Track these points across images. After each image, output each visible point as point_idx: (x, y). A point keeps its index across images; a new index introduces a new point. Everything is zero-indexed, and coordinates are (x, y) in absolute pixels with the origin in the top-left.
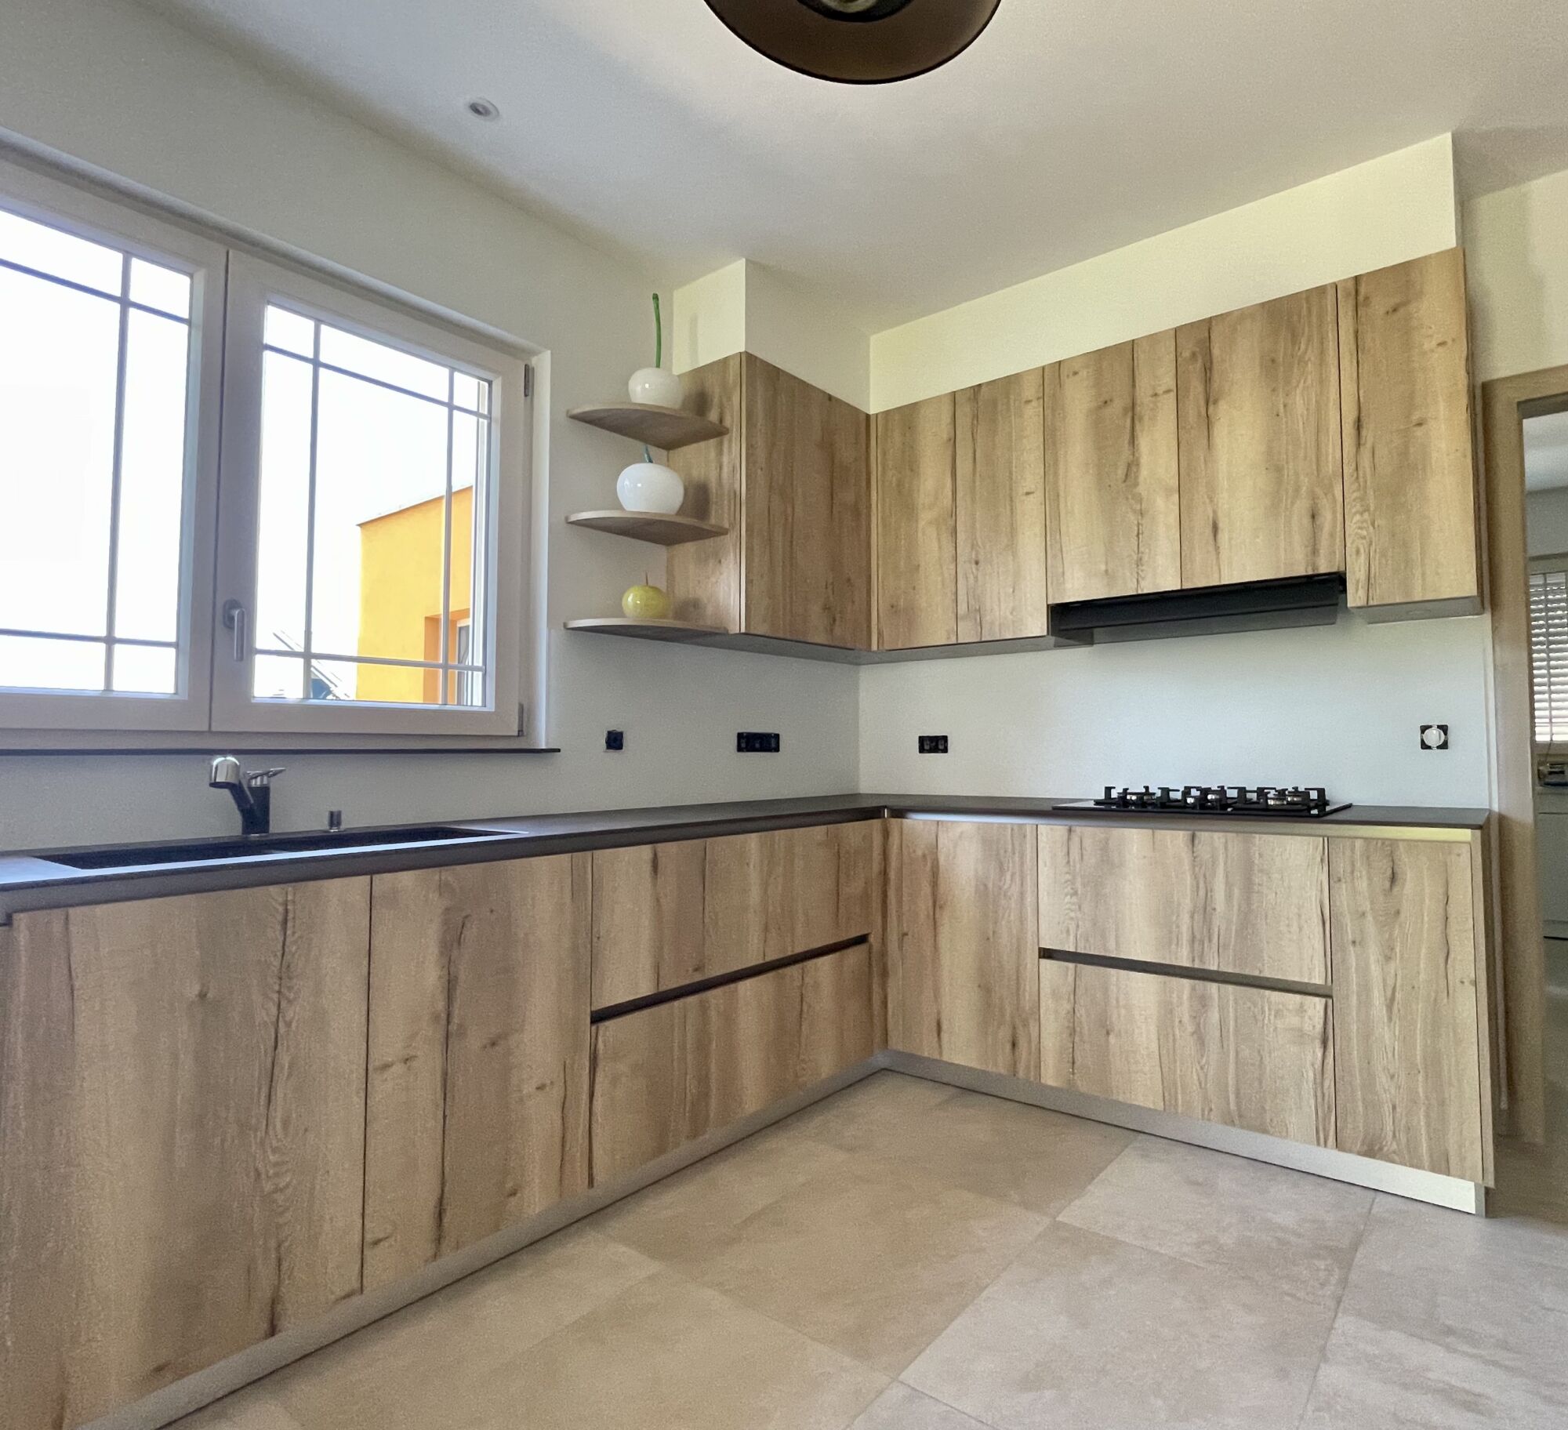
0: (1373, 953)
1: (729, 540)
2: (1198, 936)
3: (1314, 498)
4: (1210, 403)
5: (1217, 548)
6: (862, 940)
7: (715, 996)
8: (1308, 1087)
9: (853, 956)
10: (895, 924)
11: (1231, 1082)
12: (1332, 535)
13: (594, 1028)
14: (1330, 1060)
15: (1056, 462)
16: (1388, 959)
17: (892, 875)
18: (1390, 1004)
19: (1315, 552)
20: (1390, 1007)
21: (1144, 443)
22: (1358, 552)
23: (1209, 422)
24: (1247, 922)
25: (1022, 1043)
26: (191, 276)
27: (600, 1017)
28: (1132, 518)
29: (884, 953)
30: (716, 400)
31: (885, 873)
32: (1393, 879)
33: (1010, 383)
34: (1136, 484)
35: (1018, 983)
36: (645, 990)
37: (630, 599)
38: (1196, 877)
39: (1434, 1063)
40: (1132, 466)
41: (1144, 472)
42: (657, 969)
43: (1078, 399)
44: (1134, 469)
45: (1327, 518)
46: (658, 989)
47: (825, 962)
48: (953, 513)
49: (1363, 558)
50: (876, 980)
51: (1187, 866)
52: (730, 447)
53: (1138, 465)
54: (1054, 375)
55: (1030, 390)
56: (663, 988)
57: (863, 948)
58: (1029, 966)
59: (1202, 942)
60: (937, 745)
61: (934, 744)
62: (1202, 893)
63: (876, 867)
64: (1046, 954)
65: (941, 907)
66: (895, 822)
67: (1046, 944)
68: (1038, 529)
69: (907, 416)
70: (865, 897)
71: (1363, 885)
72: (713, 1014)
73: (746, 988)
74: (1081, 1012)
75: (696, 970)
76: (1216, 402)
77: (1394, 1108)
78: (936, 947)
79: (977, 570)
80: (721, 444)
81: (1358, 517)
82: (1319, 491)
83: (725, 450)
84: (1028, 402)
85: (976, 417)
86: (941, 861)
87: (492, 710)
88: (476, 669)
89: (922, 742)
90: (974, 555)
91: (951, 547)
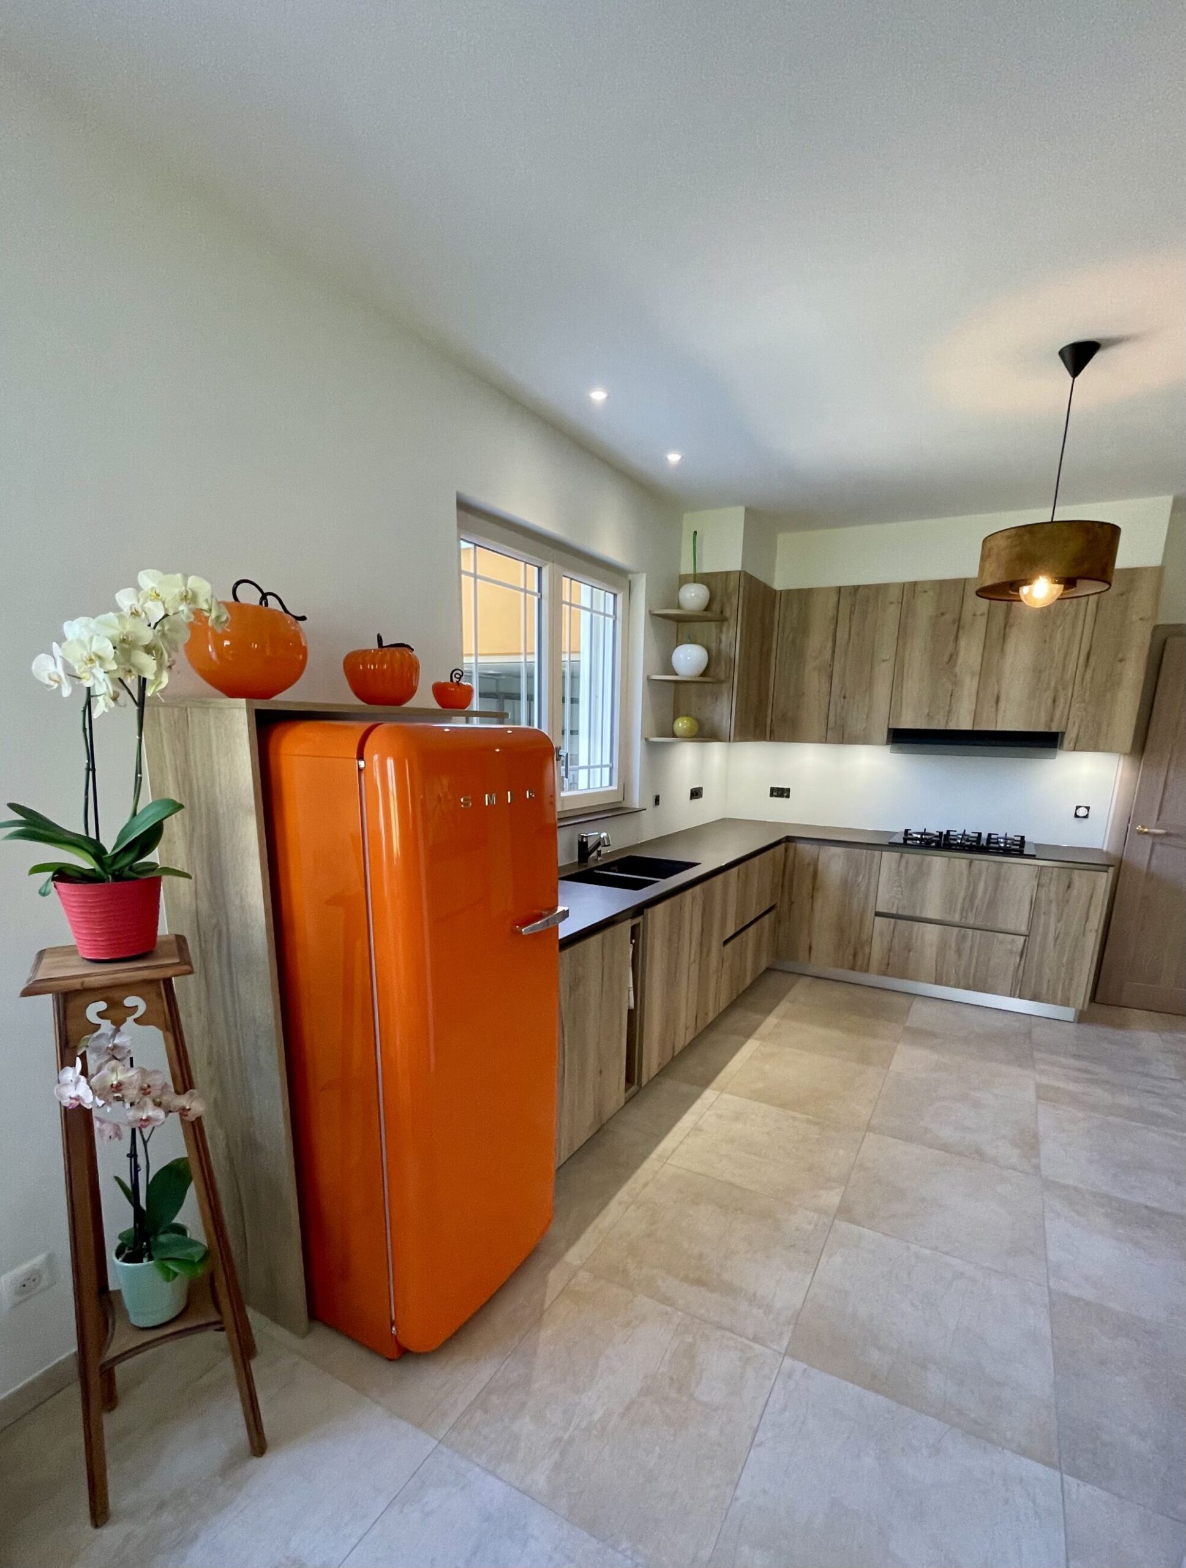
0: (1053, 920)
1: (725, 687)
2: (966, 908)
3: (1056, 690)
4: (1007, 627)
5: (997, 710)
6: (775, 906)
7: (744, 934)
8: (1010, 973)
10: (787, 898)
11: (972, 971)
12: (1063, 713)
13: (723, 949)
14: (1022, 963)
15: (905, 644)
16: (1059, 921)
17: (787, 872)
18: (1056, 938)
19: (1052, 720)
20: (1056, 940)
21: (962, 643)
22: (1074, 723)
23: (1004, 637)
24: (992, 904)
25: (860, 957)
27: (725, 943)
28: (949, 686)
29: (780, 912)
31: (784, 871)
32: (1069, 887)
33: (879, 589)
34: (954, 666)
35: (861, 928)
36: (732, 932)
38: (969, 882)
39: (1071, 963)
40: (953, 657)
41: (960, 660)
42: (735, 921)
43: (925, 608)
44: (955, 657)
45: (1061, 701)
47: (767, 918)
48: (832, 666)
49: (1077, 726)
50: (777, 925)
51: (965, 877)
52: (731, 630)
53: (957, 655)
54: (912, 589)
55: (893, 596)
56: (735, 932)
57: (776, 910)
58: (869, 918)
59: (967, 911)
60: (783, 793)
61: (781, 793)
62: (971, 888)
63: (781, 868)
64: (878, 914)
65: (818, 889)
67: (880, 909)
68: (888, 682)
69: (804, 596)
71: (1053, 888)
72: (743, 942)
74: (896, 941)
76: (1011, 626)
77: (1049, 982)
78: (812, 909)
79: (844, 701)
80: (721, 626)
81: (1077, 705)
82: (1060, 687)
83: (724, 631)
84: (891, 603)
85: (853, 605)
86: (820, 867)
87: (616, 788)
88: (606, 766)
89: (773, 790)
90: (843, 692)
91: (828, 686)
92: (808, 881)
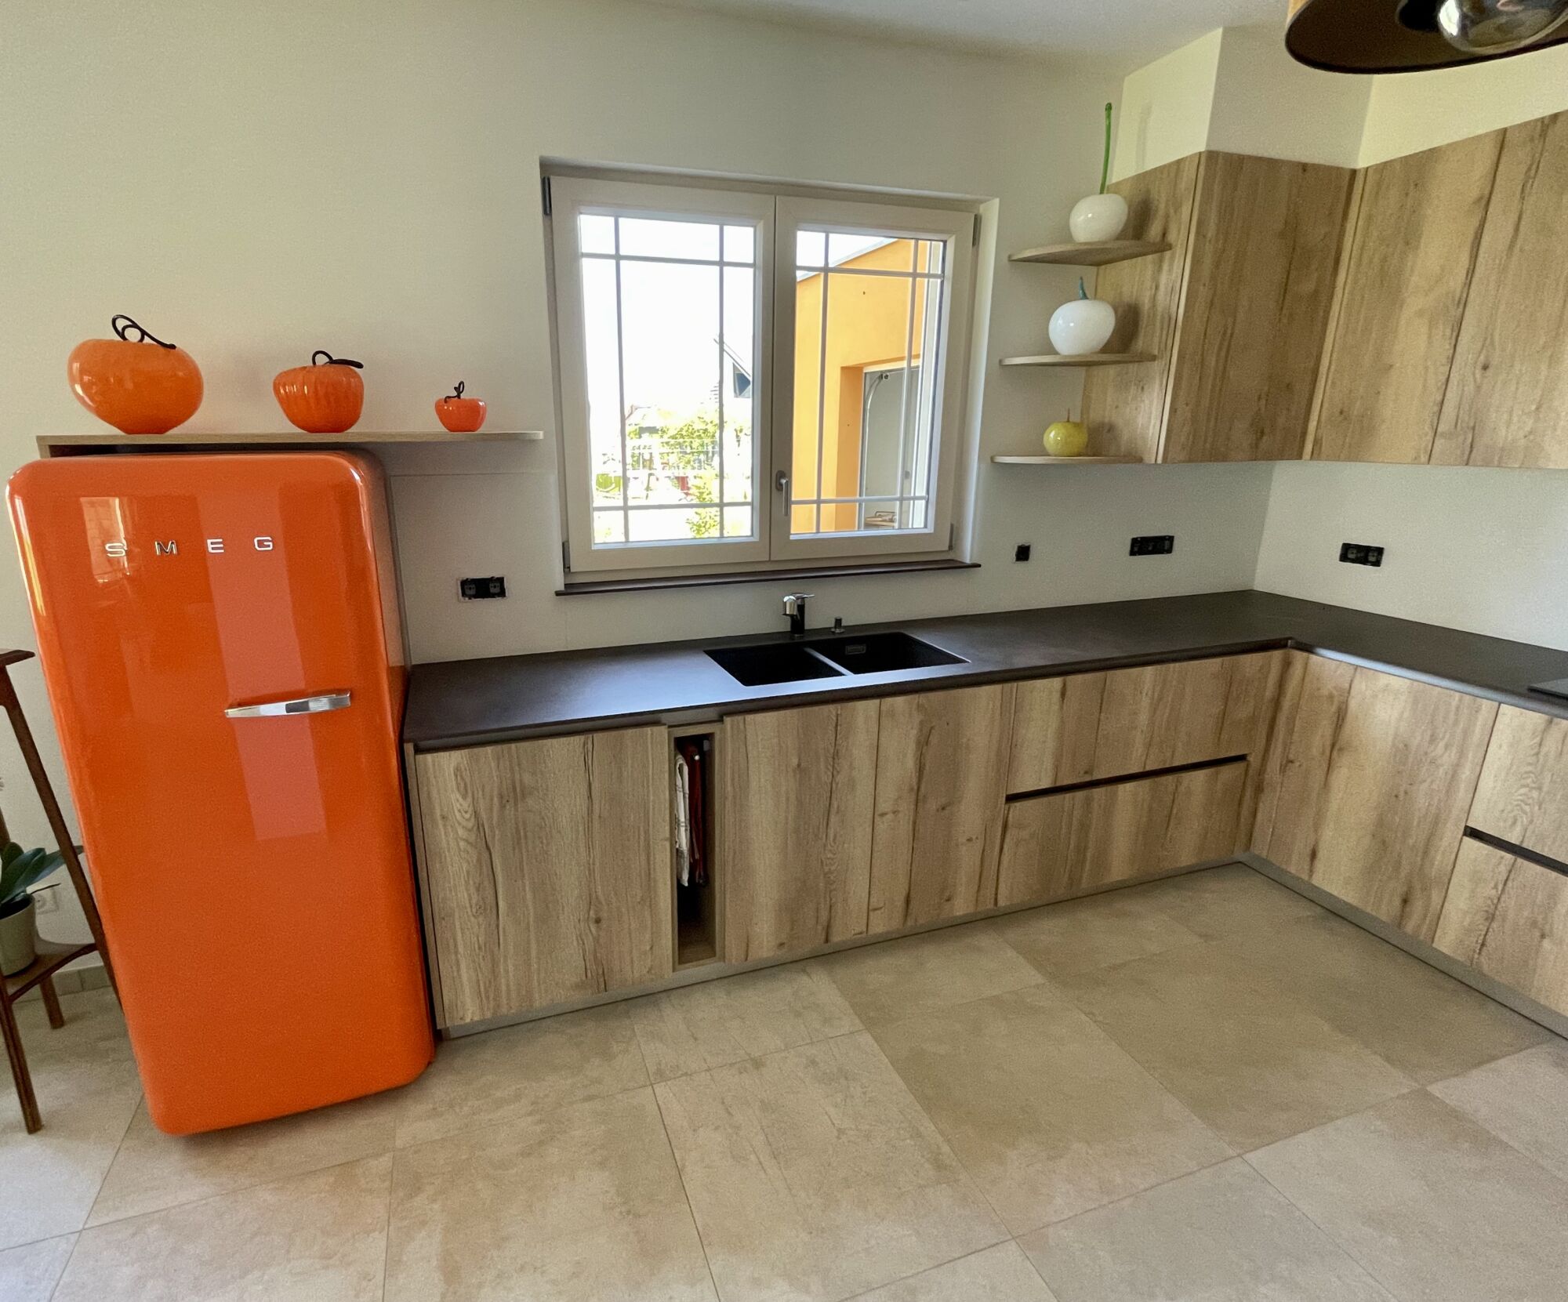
1: (1157, 366)
6: (1242, 758)
7: (1098, 793)
9: (1228, 772)
10: (1279, 750)
13: (1007, 806)
17: (1286, 704)
25: (1417, 906)
26: (755, 227)
27: (1012, 798)
29: (1261, 772)
30: (1161, 212)
31: (1277, 703)
35: (1424, 849)
36: (1045, 784)
37: (1052, 434)
42: (1057, 768)
46: (1055, 783)
47: (1201, 775)
48: (1462, 301)
50: (1249, 793)
52: (1171, 265)
56: (1058, 784)
57: (1242, 765)
58: (1448, 836)
60: (1367, 556)
61: (1364, 555)
63: (1269, 693)
64: (1473, 833)
65: (1341, 750)
66: (1299, 656)
67: (1479, 822)
70: (1253, 720)
72: (1095, 805)
73: (1126, 789)
74: (1508, 902)
75: (1086, 773)
78: (1326, 785)
79: (1483, 377)
80: (1161, 261)
83: (1165, 267)
85: (1535, 162)
86: (1353, 704)
87: (932, 531)
88: (920, 498)
89: (1346, 548)
90: (1482, 357)
91: (1447, 347)
92: (1325, 729)
